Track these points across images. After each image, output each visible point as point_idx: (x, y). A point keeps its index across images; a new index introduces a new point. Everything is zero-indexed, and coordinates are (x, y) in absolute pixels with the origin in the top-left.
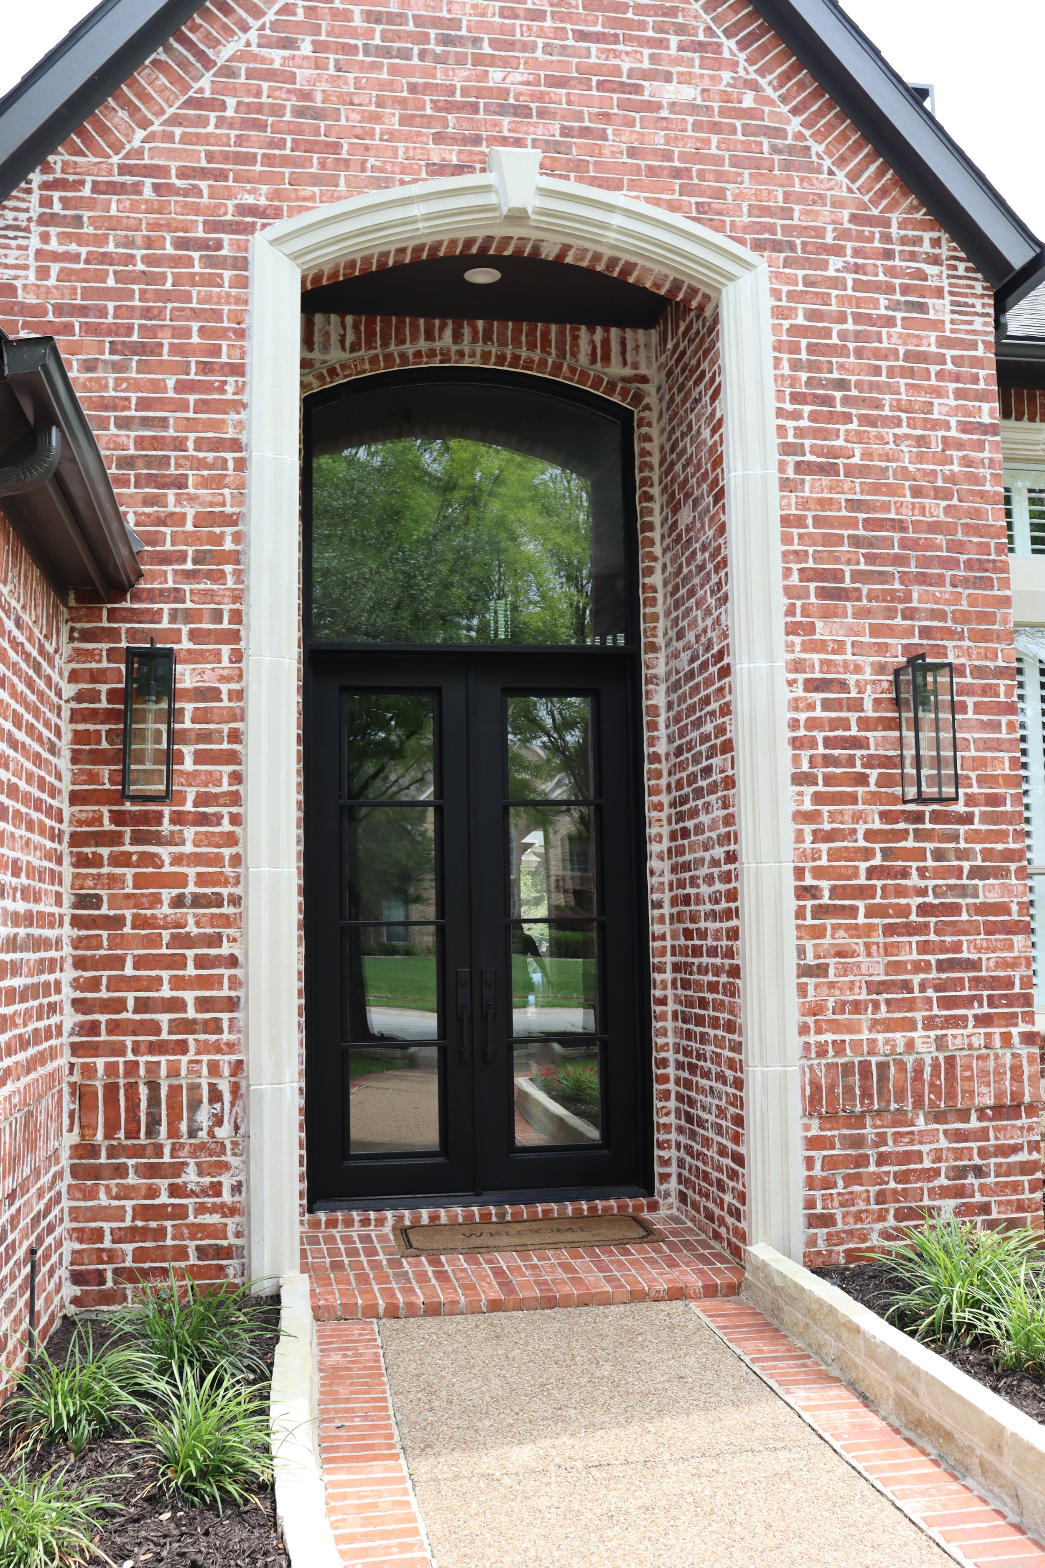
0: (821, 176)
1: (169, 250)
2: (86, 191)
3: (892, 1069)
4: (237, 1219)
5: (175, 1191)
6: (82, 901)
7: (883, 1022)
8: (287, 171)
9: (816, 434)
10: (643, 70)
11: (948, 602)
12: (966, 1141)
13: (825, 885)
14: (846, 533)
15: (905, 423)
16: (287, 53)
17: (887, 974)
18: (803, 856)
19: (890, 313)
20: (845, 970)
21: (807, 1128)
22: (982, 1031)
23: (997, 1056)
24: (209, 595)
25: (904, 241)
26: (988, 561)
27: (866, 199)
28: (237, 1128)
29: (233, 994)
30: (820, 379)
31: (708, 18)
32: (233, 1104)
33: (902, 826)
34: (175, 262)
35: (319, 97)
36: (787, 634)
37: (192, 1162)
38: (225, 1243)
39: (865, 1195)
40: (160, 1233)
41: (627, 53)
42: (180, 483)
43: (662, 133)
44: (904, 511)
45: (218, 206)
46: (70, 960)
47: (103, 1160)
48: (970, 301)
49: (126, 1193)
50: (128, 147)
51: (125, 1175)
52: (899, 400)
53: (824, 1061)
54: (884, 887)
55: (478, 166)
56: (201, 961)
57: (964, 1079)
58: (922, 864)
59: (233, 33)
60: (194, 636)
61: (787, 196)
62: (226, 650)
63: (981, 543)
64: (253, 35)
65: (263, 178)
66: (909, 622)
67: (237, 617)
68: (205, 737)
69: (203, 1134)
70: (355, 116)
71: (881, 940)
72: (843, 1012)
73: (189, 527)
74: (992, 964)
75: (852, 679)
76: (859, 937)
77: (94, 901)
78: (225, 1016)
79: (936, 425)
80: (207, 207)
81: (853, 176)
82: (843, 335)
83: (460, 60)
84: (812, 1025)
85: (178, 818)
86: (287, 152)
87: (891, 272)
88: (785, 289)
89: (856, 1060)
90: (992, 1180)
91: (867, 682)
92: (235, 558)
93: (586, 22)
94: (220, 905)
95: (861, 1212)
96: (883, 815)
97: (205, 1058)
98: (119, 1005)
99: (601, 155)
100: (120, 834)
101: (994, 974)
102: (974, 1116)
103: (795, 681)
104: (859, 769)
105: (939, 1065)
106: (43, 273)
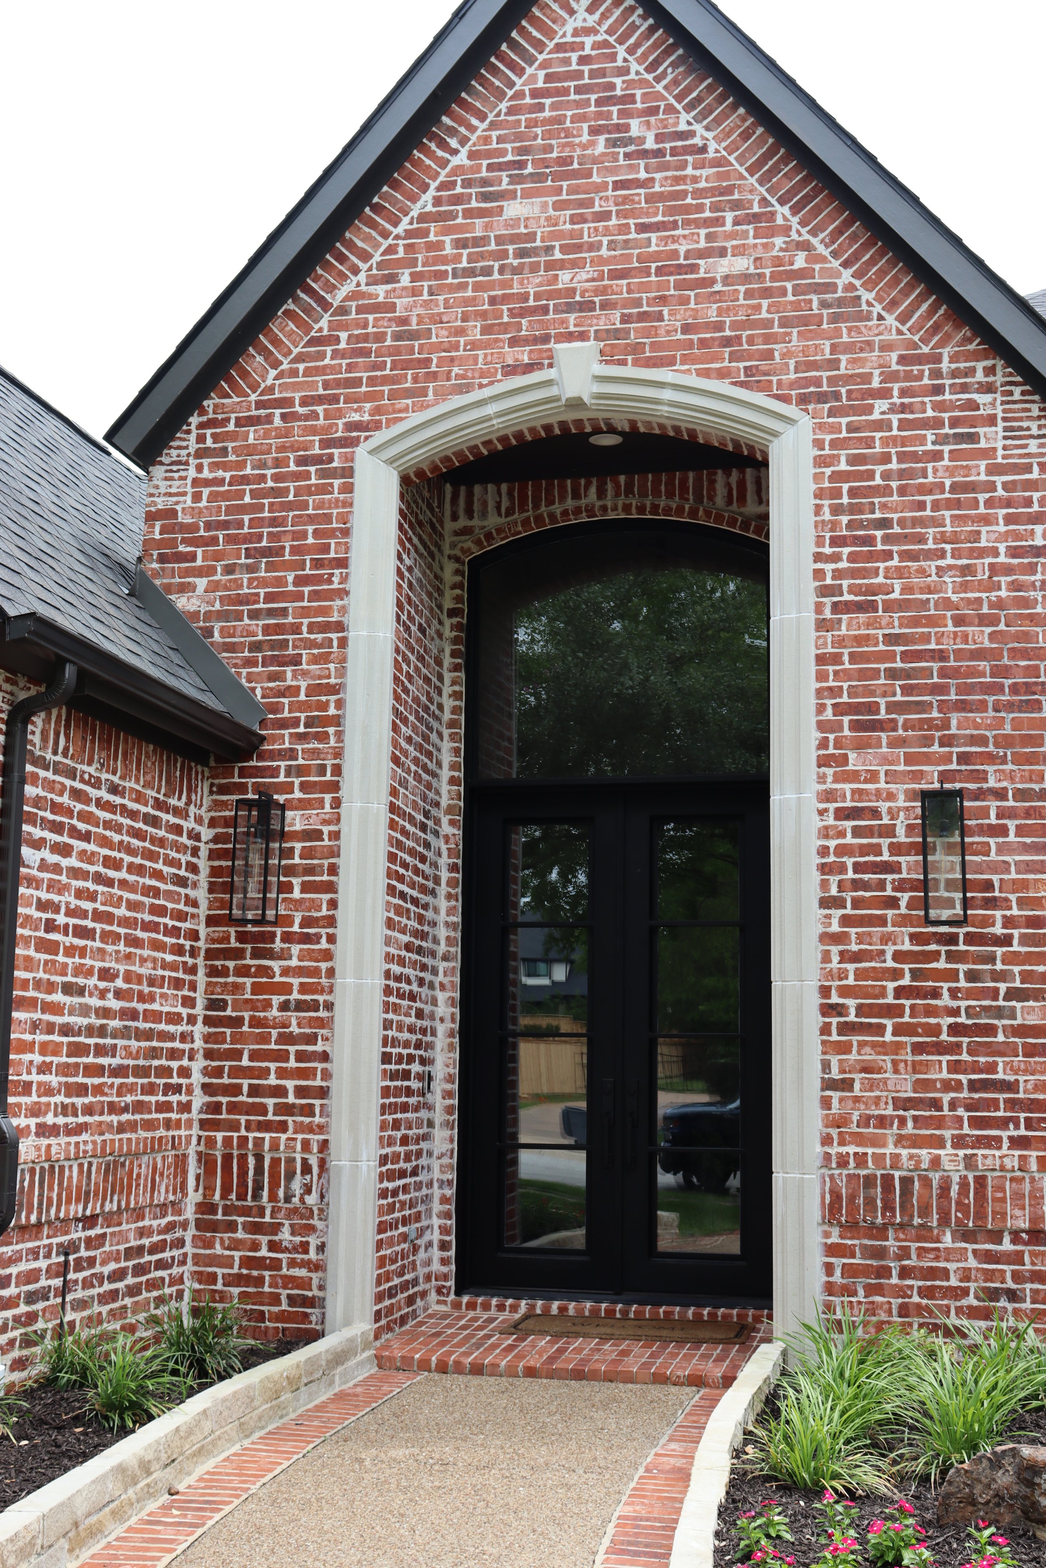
0: (870, 323)
1: (293, 467)
2: (231, 427)
3: (916, 1184)
4: (320, 1274)
5: (273, 1246)
6: (213, 1004)
7: (909, 1137)
8: (386, 389)
9: (853, 573)
10: (699, 250)
11: (989, 727)
12: (997, 1263)
13: (851, 1003)
14: (882, 666)
15: (949, 555)
16: (389, 287)
17: (915, 1091)
18: (830, 975)
19: (938, 447)
20: (871, 1086)
21: (827, 1235)
22: (1017, 1153)
23: (1032, 1180)
24: (315, 753)
25: (954, 374)
26: (1036, 683)
27: (916, 338)
28: (322, 1197)
29: (324, 1084)
30: (861, 520)
31: (762, 190)
32: (320, 1177)
33: (933, 947)
34: (297, 476)
35: (414, 320)
36: (819, 766)
37: (287, 1223)
38: (310, 1294)
39: (886, 1307)
40: (260, 1281)
41: (684, 237)
42: (296, 661)
43: (715, 306)
44: (945, 640)
45: (331, 426)
46: (201, 1052)
47: (219, 1216)
48: (1025, 424)
49: (235, 1245)
50: (263, 386)
51: (235, 1231)
52: (943, 533)
53: (845, 1172)
54: (912, 1007)
55: (546, 362)
56: (301, 1056)
57: (995, 1200)
58: (954, 985)
59: (347, 277)
60: (304, 787)
61: (834, 349)
62: (328, 797)
63: (1029, 666)
64: (362, 277)
65: (369, 397)
66: (947, 749)
67: (337, 770)
68: (310, 870)
69: (296, 1200)
70: (444, 333)
71: (910, 1058)
72: (868, 1126)
73: (302, 697)
74: (1030, 1086)
75: (884, 806)
76: (885, 1054)
77: (221, 1005)
78: (317, 1102)
79: (982, 553)
80: (322, 427)
81: (903, 319)
82: (886, 476)
83: (534, 268)
84: (835, 1137)
85: (287, 938)
86: (387, 372)
87: (939, 407)
88: (828, 438)
89: (879, 1173)
90: (1027, 1305)
91: (899, 809)
92: (337, 721)
93: (648, 215)
94: (317, 1010)
95: (883, 1322)
96: (913, 937)
97: (300, 1137)
98: (235, 1090)
99: (656, 335)
100: (243, 950)
101: (1032, 1096)
102: (1007, 1239)
103: (826, 810)
104: (889, 892)
105: (968, 1184)
106: (197, 497)
